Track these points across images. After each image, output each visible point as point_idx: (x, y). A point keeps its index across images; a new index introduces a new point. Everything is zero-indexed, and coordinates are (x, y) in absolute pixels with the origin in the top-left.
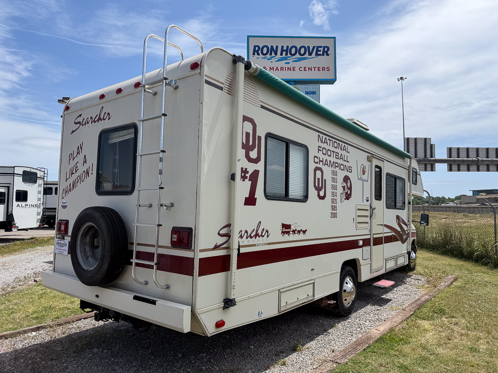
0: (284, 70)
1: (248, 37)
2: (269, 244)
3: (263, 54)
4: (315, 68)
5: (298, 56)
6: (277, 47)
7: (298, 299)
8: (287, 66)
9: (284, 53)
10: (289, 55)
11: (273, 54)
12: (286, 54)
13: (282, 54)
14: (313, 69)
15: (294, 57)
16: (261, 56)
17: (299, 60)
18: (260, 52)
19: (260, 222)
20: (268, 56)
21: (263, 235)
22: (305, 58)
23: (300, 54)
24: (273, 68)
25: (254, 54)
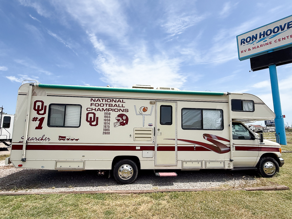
0: (263, 46)
1: (237, 37)
2: (49, 143)
3: (247, 42)
4: (288, 37)
5: (273, 34)
6: (256, 35)
7: (70, 166)
8: (265, 43)
9: (262, 36)
10: (266, 36)
11: (254, 40)
12: (264, 36)
13: (260, 37)
14: (286, 38)
15: (270, 36)
16: (246, 43)
17: (274, 36)
18: (245, 42)
19: (44, 135)
20: (251, 42)
21: (46, 139)
22: (279, 33)
23: (274, 32)
24: (255, 47)
25: (241, 44)
